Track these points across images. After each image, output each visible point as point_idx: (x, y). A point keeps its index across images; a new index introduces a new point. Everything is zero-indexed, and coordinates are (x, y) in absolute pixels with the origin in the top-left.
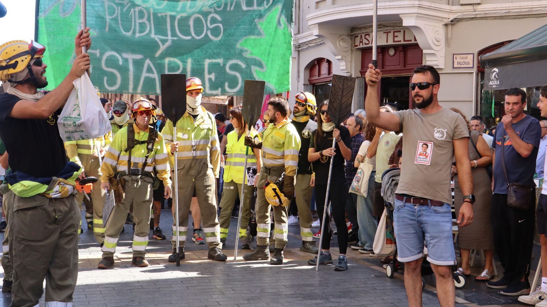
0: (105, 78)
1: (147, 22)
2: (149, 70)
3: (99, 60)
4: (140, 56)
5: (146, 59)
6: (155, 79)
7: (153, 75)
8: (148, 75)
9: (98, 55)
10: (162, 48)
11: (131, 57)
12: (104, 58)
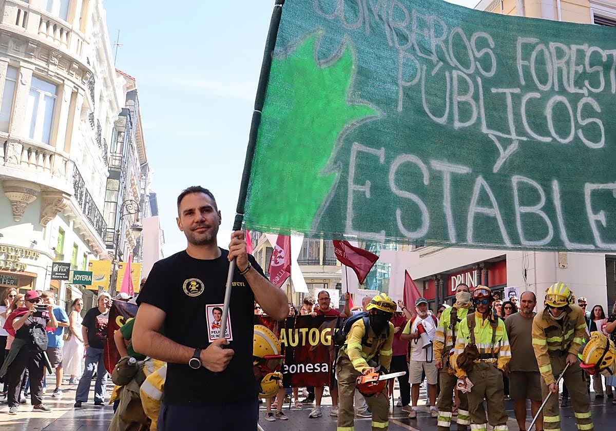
0: (398, 213)
1: (473, 103)
2: (484, 200)
3: (385, 170)
4: (464, 167)
5: (477, 176)
6: (495, 219)
7: (492, 210)
8: (480, 210)
9: (382, 160)
10: (504, 155)
11: (447, 169)
12: (394, 168)
